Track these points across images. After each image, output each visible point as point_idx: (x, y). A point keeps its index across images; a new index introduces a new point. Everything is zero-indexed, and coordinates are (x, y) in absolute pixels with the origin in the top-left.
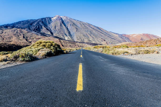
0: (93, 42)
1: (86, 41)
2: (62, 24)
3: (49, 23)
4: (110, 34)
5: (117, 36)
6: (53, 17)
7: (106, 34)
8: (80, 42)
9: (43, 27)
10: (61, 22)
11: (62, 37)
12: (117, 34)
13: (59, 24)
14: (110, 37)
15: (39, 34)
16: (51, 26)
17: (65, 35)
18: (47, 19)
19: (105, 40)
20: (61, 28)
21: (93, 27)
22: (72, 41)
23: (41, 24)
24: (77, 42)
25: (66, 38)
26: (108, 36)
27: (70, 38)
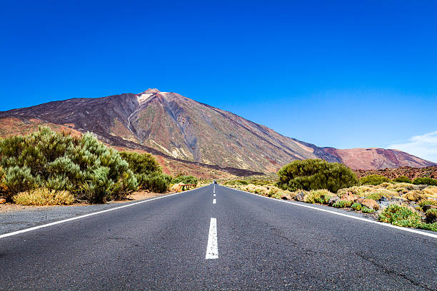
0: (245, 167)
1: (226, 162)
3: (131, 111)
4: (291, 146)
5: (311, 150)
6: (140, 95)
7: (281, 146)
8: (210, 166)
9: (116, 120)
10: (163, 110)
11: (165, 149)
12: (309, 145)
14: (289, 154)
15: (108, 140)
16: (136, 118)
17: (171, 145)
18: (123, 98)
19: (274, 163)
21: (246, 126)
22: (190, 162)
23: (111, 113)
24: (203, 165)
25: (175, 154)
26: (286, 152)
27: (184, 152)
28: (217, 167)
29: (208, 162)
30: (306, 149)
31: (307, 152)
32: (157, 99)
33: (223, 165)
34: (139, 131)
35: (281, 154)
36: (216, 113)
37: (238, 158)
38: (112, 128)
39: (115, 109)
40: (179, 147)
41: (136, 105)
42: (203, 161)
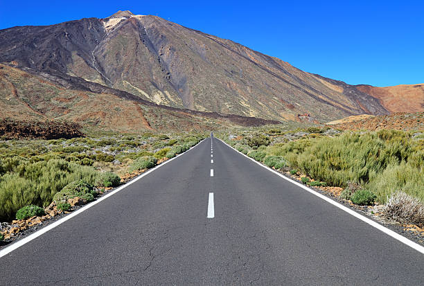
0: (253, 114)
1: (227, 107)
2: (141, 45)
3: (95, 42)
4: (313, 84)
5: (340, 90)
6: (107, 20)
7: (299, 85)
8: (204, 114)
9: (75, 56)
10: (139, 39)
11: (143, 93)
12: (338, 83)
13: (131, 46)
14: (311, 95)
15: (64, 83)
16: (102, 51)
17: (152, 87)
18: (85, 24)
19: (292, 107)
20: (137, 60)
21: (252, 59)
22: (178, 109)
23: (69, 46)
24: (195, 113)
25: (158, 99)
26: (306, 92)
27: (169, 97)
28: (215, 115)
29: (203, 109)
30: (333, 87)
31: (334, 92)
32: (129, 24)
33: (223, 111)
34: (107, 69)
35: (300, 95)
36: (212, 41)
37: (243, 103)
38: (69, 66)
39: (73, 39)
40: (162, 90)
41: (103, 34)
42: (195, 107)
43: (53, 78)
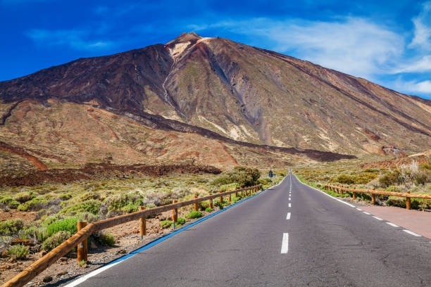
0: (332, 147)
1: (305, 141)
2: (213, 75)
3: (165, 73)
4: (406, 109)
6: (172, 46)
7: (387, 111)
9: (148, 92)
10: (209, 68)
11: (220, 128)
13: (202, 78)
14: (402, 124)
15: (148, 122)
16: (173, 83)
17: (227, 121)
18: (151, 53)
19: (377, 138)
20: (210, 93)
21: (334, 84)
22: (257, 146)
23: (139, 80)
24: (274, 148)
25: (234, 133)
26: (396, 120)
27: (246, 131)
28: (293, 151)
29: (280, 144)
32: (198, 51)
33: (302, 146)
34: (181, 103)
35: (388, 124)
37: (322, 135)
38: (144, 102)
39: (142, 72)
40: (238, 124)
41: (169, 61)
42: (273, 142)
43: (137, 118)
